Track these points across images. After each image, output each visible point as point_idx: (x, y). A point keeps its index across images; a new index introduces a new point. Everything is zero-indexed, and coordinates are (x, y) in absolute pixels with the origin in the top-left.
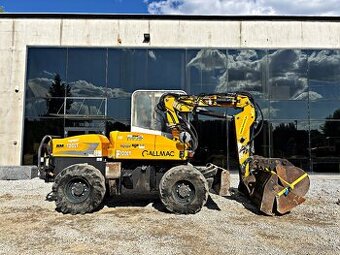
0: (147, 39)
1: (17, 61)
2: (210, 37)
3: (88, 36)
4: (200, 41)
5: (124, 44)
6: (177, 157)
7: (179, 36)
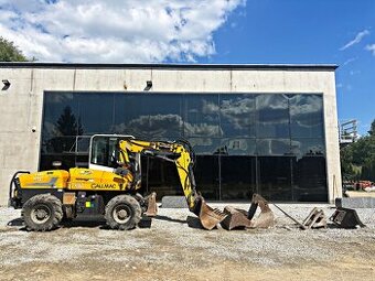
0: (150, 85)
1: (35, 104)
2: (204, 83)
3: (98, 82)
4: (195, 87)
5: (129, 90)
6: (118, 188)
7: (178, 83)
